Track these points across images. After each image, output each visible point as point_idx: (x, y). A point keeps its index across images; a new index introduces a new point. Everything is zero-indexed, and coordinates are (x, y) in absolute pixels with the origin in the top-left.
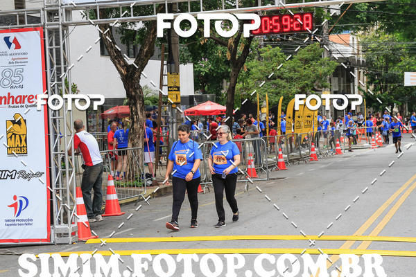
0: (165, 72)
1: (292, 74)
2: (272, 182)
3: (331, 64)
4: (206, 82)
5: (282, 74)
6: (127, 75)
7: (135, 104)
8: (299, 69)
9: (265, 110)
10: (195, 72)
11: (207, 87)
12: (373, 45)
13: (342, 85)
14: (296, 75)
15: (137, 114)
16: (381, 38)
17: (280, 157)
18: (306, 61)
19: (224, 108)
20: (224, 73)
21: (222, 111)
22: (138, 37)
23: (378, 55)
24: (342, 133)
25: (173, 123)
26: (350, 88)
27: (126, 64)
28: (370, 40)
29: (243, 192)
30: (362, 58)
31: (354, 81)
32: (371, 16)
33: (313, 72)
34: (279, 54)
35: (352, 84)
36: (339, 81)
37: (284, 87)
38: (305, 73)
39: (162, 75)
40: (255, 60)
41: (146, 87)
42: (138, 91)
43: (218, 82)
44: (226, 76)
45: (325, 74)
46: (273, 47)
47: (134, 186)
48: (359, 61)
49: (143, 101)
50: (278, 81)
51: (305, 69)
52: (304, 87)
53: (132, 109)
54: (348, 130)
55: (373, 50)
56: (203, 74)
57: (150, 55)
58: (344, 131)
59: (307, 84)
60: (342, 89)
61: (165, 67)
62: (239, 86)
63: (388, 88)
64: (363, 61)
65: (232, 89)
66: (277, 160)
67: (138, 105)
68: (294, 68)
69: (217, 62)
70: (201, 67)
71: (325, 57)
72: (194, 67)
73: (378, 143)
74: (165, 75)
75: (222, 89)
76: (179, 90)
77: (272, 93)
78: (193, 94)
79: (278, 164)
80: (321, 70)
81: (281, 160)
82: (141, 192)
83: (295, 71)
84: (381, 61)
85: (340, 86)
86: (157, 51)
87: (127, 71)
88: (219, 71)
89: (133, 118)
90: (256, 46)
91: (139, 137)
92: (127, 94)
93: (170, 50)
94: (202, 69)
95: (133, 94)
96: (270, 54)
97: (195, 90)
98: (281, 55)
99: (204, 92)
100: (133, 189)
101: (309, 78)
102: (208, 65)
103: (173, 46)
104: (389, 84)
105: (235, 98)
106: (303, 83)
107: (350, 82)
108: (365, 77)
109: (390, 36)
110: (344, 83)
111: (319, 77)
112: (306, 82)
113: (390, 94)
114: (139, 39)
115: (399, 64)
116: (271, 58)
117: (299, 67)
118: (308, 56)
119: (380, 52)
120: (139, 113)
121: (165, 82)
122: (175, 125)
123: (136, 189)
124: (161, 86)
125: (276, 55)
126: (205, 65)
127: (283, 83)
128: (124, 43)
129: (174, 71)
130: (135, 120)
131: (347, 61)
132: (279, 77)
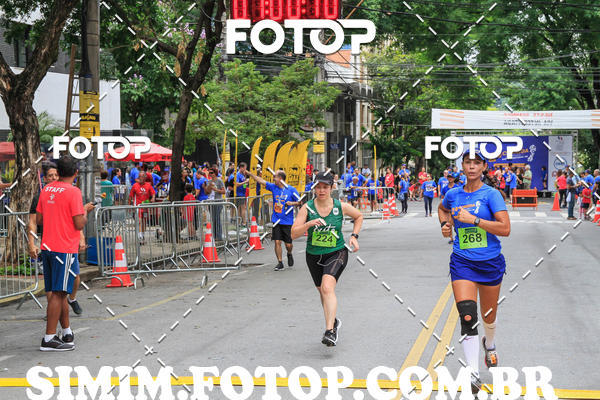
0: (76, 90)
1: (271, 104)
2: (244, 272)
3: (329, 92)
4: (139, 111)
5: (256, 103)
6: (11, 92)
7: (24, 140)
8: (283, 96)
9: (227, 157)
10: (122, 95)
11: (140, 118)
12: (384, 68)
13: (339, 123)
14: (278, 106)
15: (26, 155)
16: (395, 58)
17: (254, 229)
18: (292, 85)
19: (168, 151)
20: (166, 99)
21: (164, 156)
22: (33, 33)
23: (391, 82)
24: (341, 194)
25: (86, 172)
26: (349, 129)
27: (10, 74)
28: (379, 60)
29: (199, 288)
30: (368, 85)
31: (355, 120)
32: (384, 24)
33: (303, 102)
34: (252, 72)
35: (352, 123)
36: (335, 118)
37: (260, 123)
38: (290, 104)
39: (70, 94)
40: (214, 81)
41: (45, 114)
42: (30, 120)
43: (158, 112)
44: (170, 103)
45: (321, 106)
46: (243, 62)
47: (16, 274)
48: (364, 90)
49: (38, 136)
50: (251, 113)
51: (291, 96)
52: (289, 124)
53: (18, 148)
54: (351, 191)
55: (384, 75)
56: (135, 99)
57: (51, 61)
58: (345, 192)
59: (294, 120)
60: (338, 130)
61: (76, 82)
62: (192, 117)
63: (403, 132)
64: (370, 91)
65: (182, 122)
66: (248, 233)
67: (30, 142)
68: (274, 94)
69: (158, 80)
70: (132, 87)
71: (319, 81)
72: (122, 88)
73: (393, 212)
74: (76, 95)
75: (163, 122)
76: (97, 119)
77: (241, 130)
78: (119, 128)
79: (250, 241)
80: (317, 99)
81: (254, 235)
82: (29, 284)
83: (276, 99)
84: (394, 92)
85: (335, 125)
86: (63, 56)
87: (12, 84)
88: (159, 95)
89: (19, 163)
90: (217, 60)
91: (29, 194)
92: (11, 123)
93: (85, 56)
94: (133, 92)
95: (22, 123)
96: (240, 71)
97: (122, 123)
98: (256, 75)
99: (136, 126)
100: (14, 279)
101: (297, 110)
102: (143, 85)
103: (89, 49)
104: (404, 126)
105: (187, 135)
106: (286, 119)
107: (350, 120)
108: (370, 114)
109: (408, 57)
110: (341, 120)
111: (311, 110)
112: (292, 116)
113: (406, 139)
114: (36, 37)
115: (420, 98)
116: (240, 79)
117: (282, 93)
118: (296, 77)
119: (393, 78)
120: (31, 154)
121: (76, 106)
122: (89, 175)
123: (20, 279)
124: (69, 111)
125: (247, 75)
126: (139, 86)
127: (257, 116)
128: (10, 43)
129: (90, 90)
130: (24, 164)
131: (347, 88)
132: (252, 108)
